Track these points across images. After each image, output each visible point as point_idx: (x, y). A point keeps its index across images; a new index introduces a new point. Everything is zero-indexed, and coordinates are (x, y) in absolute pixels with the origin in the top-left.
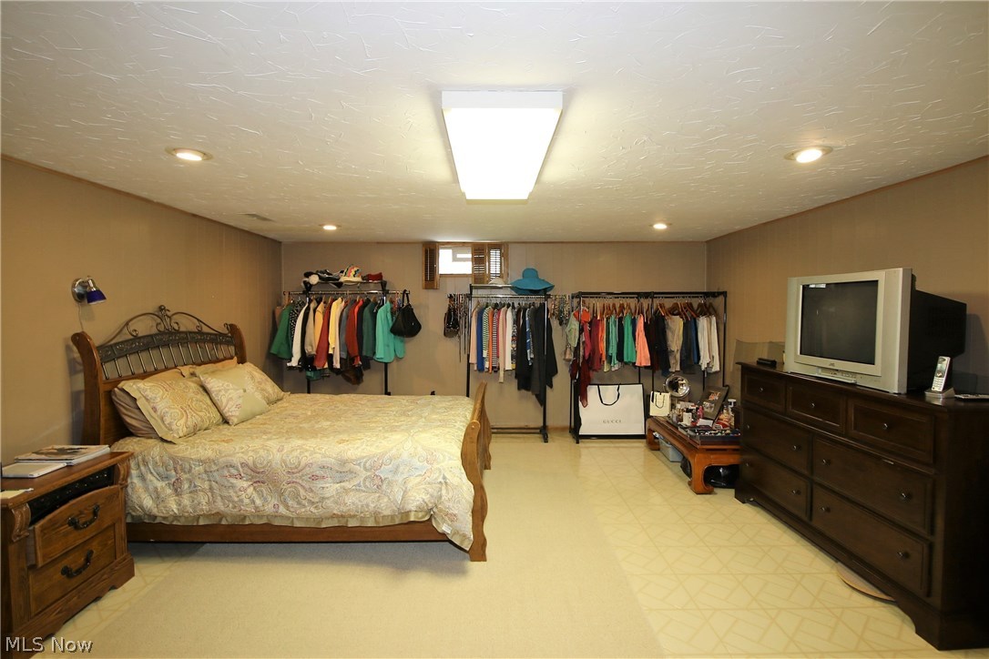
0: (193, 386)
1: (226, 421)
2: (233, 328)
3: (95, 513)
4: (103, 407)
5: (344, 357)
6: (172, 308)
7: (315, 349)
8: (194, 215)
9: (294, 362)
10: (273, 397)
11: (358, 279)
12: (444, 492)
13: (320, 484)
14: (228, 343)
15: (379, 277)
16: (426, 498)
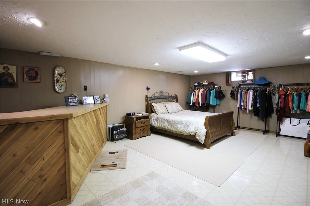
0: (163, 105)
1: (168, 113)
2: (176, 95)
3: (145, 122)
4: (149, 108)
5: (202, 103)
6: (163, 91)
7: (195, 101)
8: (168, 73)
9: (191, 104)
10: (180, 110)
11: (207, 84)
12: (198, 130)
13: (177, 125)
14: (175, 99)
15: (213, 83)
16: (194, 130)
